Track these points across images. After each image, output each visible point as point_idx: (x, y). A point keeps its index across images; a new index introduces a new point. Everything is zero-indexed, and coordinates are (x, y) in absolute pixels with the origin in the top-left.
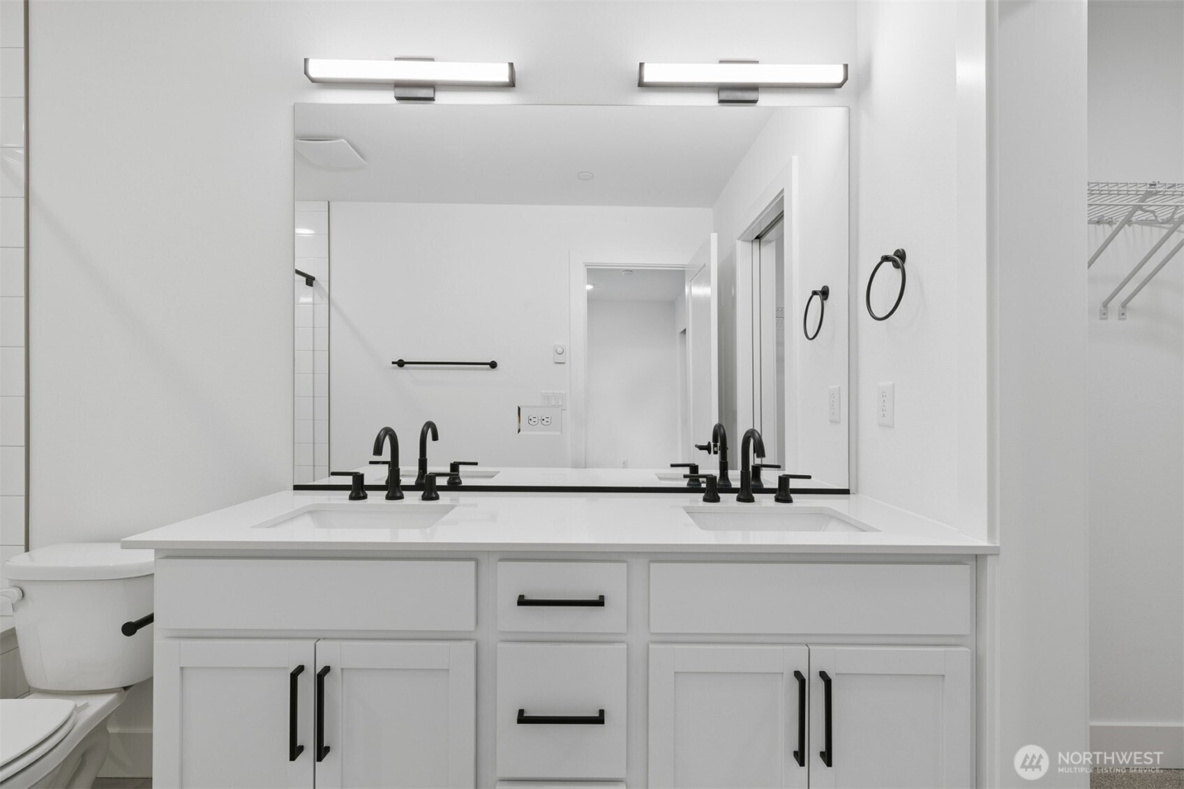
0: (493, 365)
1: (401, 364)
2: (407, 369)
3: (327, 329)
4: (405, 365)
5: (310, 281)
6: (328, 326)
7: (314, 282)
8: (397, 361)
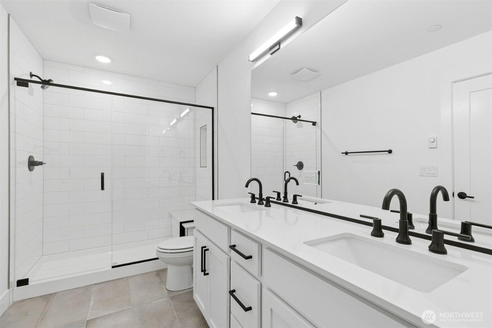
0: (390, 152)
1: (347, 153)
2: (349, 155)
3: (320, 141)
4: (349, 154)
5: (314, 124)
6: (320, 140)
7: (316, 124)
8: (345, 152)
